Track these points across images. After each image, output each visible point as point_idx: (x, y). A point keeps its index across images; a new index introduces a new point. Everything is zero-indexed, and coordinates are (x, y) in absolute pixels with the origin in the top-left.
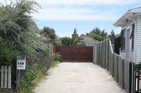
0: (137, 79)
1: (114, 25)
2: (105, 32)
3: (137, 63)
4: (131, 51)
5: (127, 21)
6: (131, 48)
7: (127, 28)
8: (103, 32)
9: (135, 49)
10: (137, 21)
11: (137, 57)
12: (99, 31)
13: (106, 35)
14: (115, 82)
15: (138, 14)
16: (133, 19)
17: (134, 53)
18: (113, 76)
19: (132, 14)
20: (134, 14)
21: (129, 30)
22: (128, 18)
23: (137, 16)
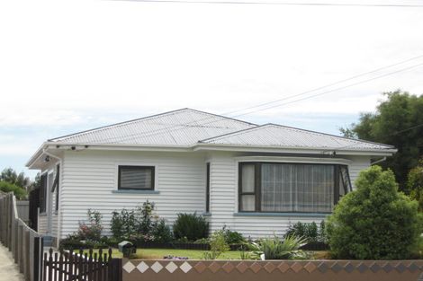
0: (47, 267)
1: (27, 166)
2: (25, 177)
3: (64, 237)
4: (54, 215)
5: (47, 160)
6: (54, 209)
7: (50, 173)
8: (21, 177)
9: (59, 211)
10: (63, 161)
11: (63, 226)
12: (14, 175)
13: (26, 182)
14: (16, 273)
15: (65, 148)
16: (58, 155)
17: (59, 218)
18: (16, 262)
19: (55, 148)
20: (58, 146)
21: (51, 175)
22: (48, 154)
23: (63, 151)
